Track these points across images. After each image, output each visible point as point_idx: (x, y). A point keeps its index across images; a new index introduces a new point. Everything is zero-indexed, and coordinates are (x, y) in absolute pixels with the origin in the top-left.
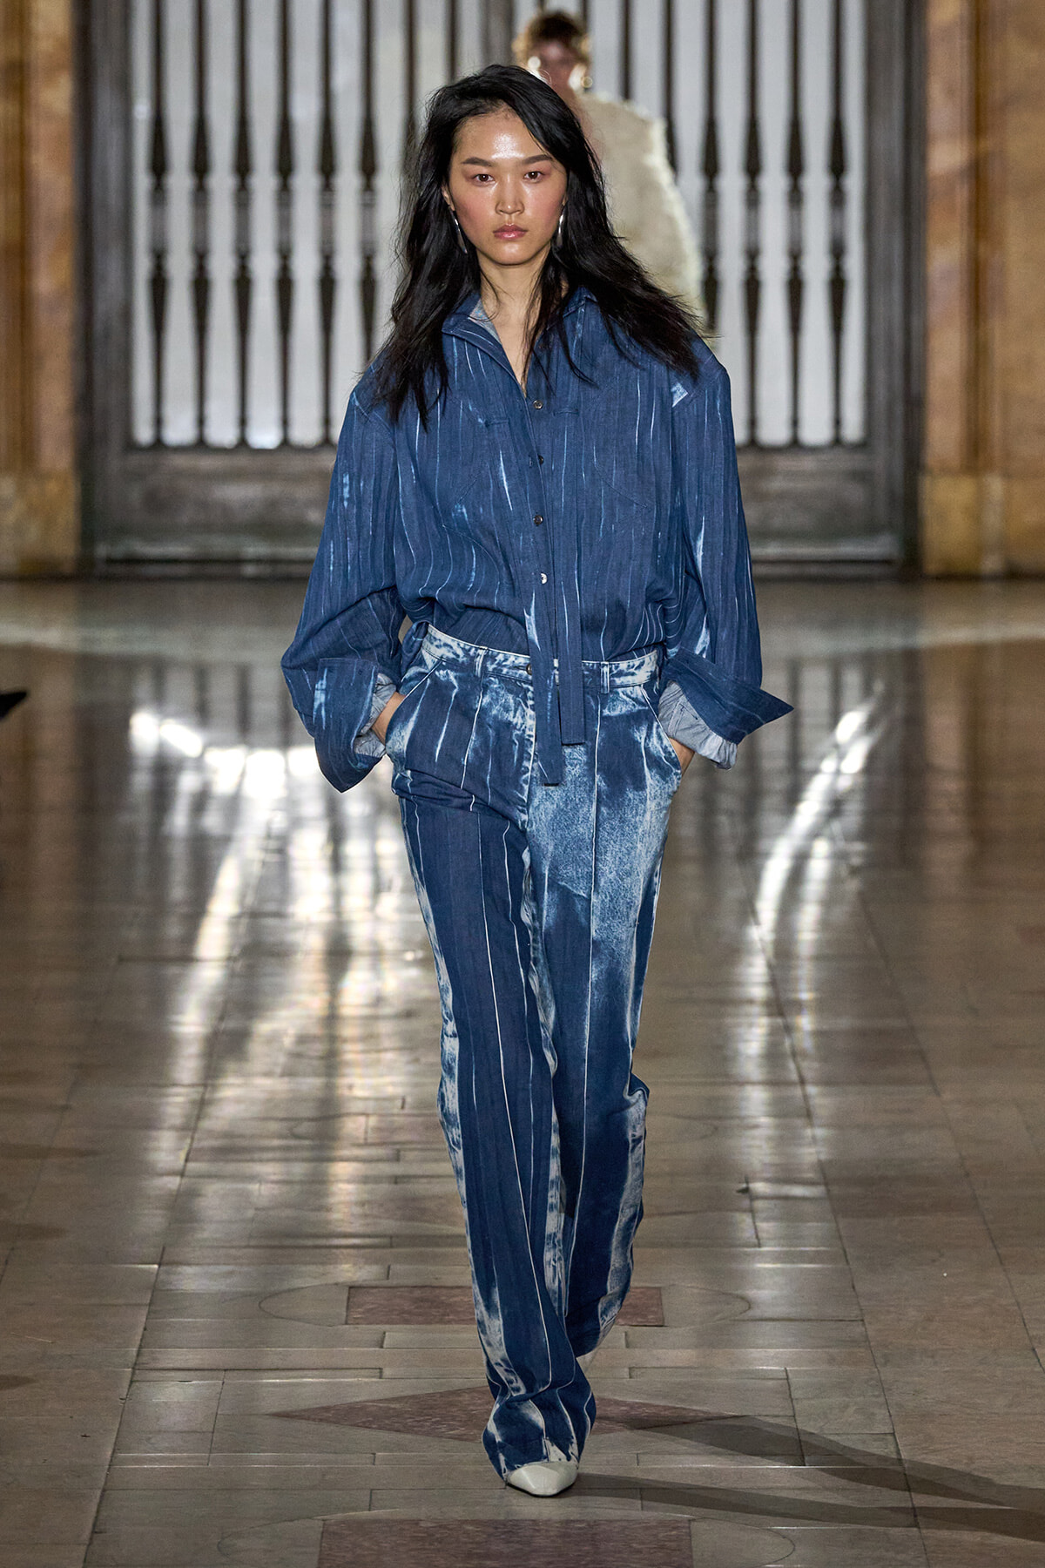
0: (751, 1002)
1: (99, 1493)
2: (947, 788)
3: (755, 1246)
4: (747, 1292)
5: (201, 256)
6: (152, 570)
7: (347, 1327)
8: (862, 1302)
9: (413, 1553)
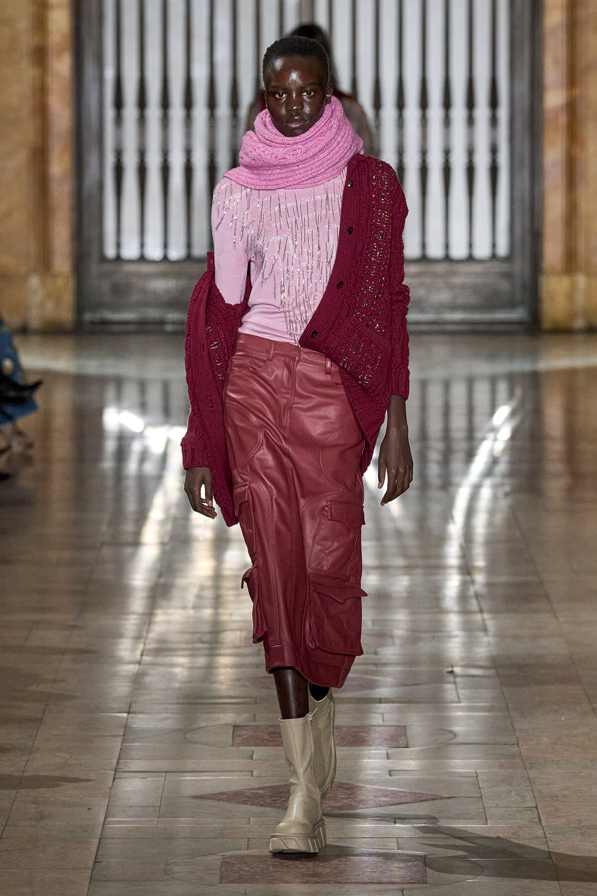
0: (452, 567)
1: (97, 840)
2: (555, 448)
3: (456, 702)
4: (453, 728)
5: (142, 153)
6: (115, 328)
7: (232, 748)
8: (518, 734)
9: (272, 874)
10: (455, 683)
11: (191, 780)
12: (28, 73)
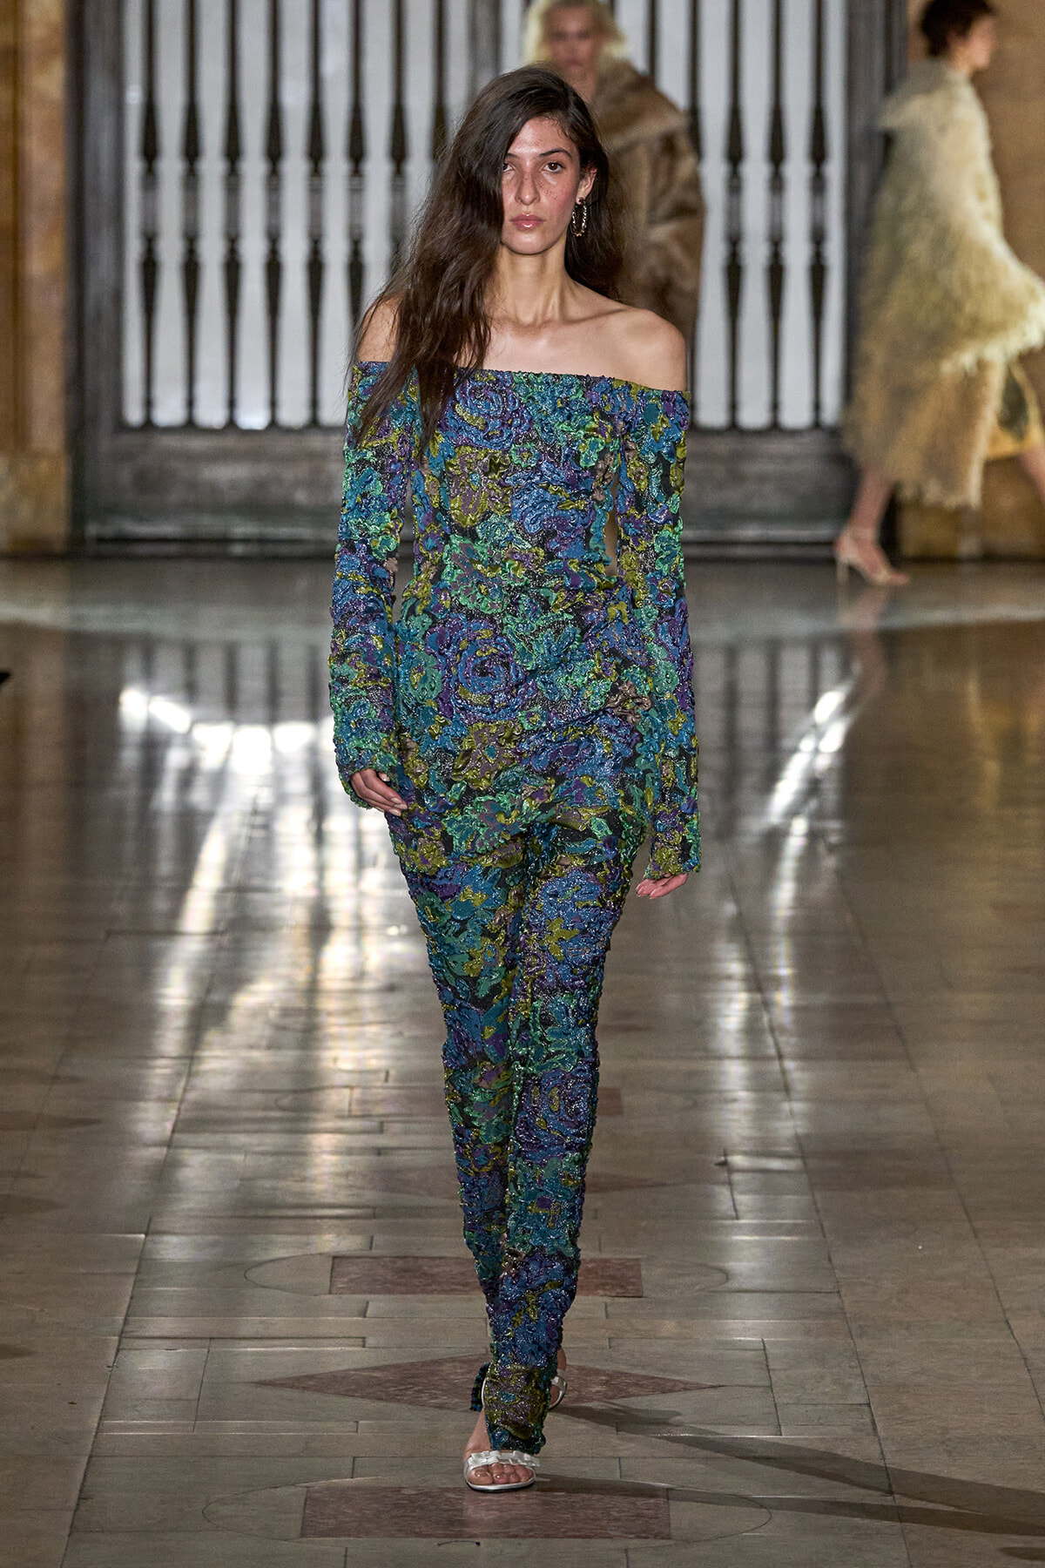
0: (730, 977)
1: (85, 1459)
3: (732, 1218)
4: (726, 1265)
5: (191, 239)
6: (145, 549)
7: (331, 1296)
8: (839, 1274)
9: (395, 1520)
10: (730, 1183)
11: (253, 1354)
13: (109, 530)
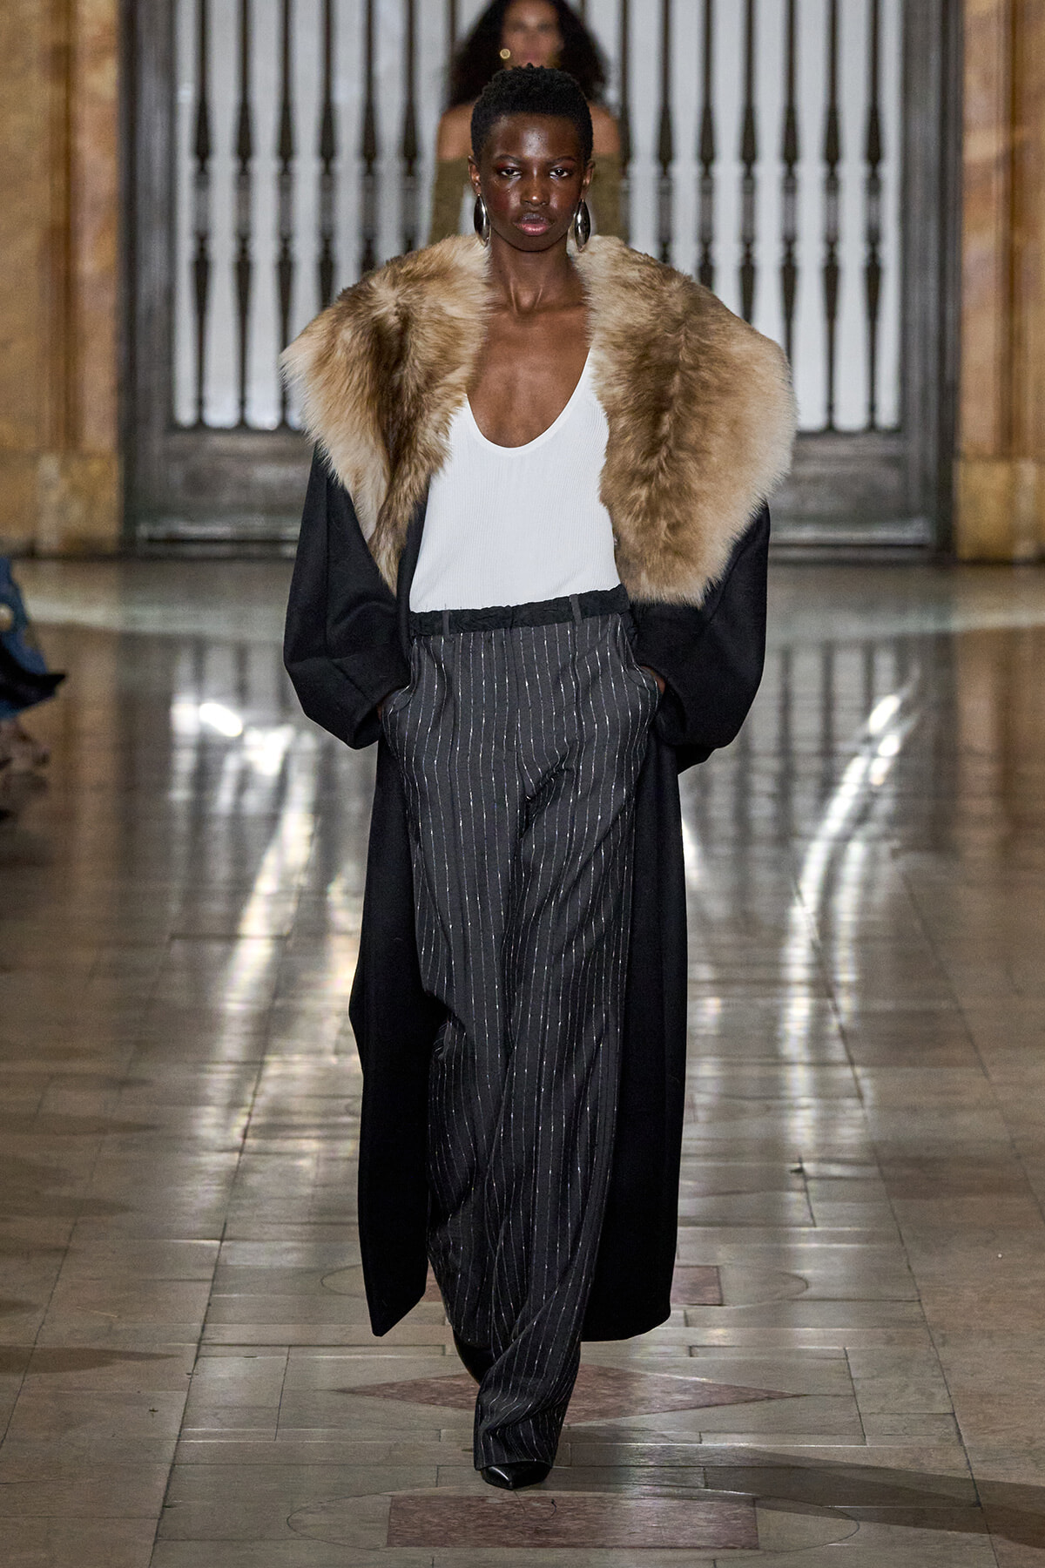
0: (796, 983)
1: (167, 1467)
2: (979, 772)
3: (804, 1226)
4: (804, 1271)
5: (243, 239)
6: (195, 550)
8: (919, 1282)
9: (480, 1530)
10: (806, 1190)
11: (333, 1361)
12: (41, 93)
13: (161, 530)
